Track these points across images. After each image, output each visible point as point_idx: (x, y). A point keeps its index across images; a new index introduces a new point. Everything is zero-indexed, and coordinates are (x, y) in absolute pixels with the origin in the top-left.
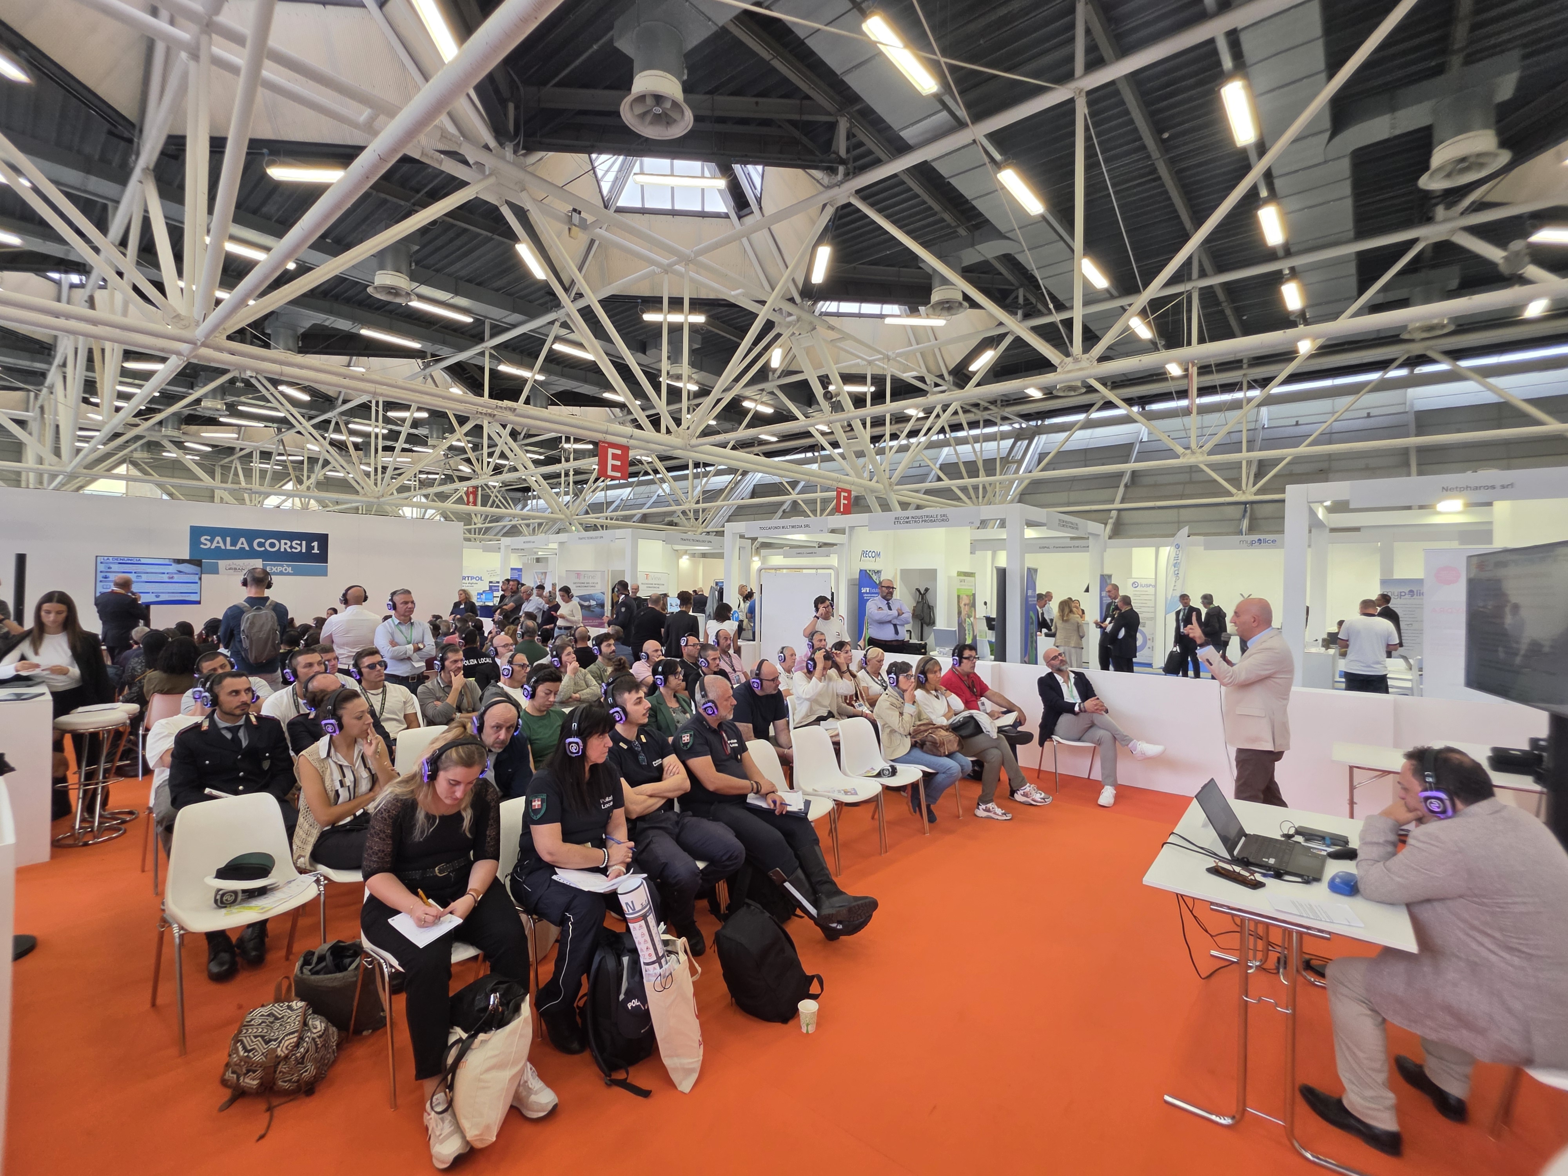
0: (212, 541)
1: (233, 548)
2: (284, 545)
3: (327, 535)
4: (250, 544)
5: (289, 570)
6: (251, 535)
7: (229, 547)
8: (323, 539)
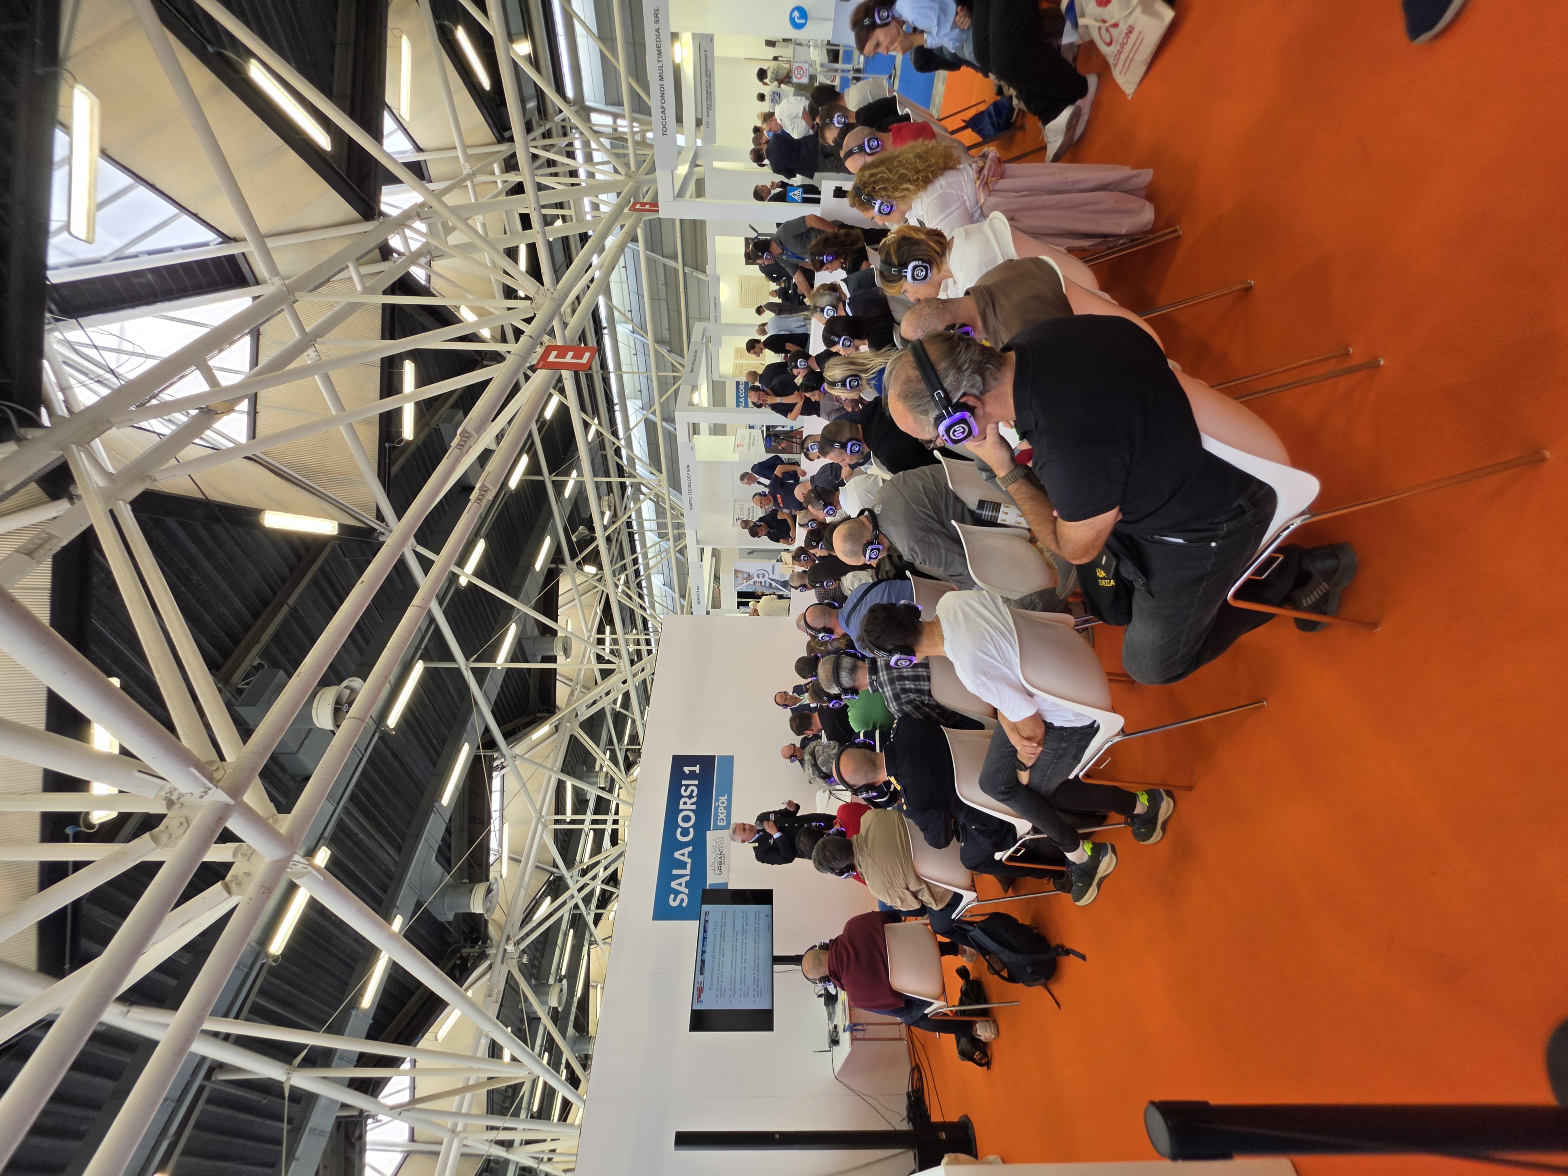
0: (679, 892)
1: (689, 866)
2: (687, 806)
3: (674, 757)
4: (685, 845)
5: (723, 799)
6: (670, 844)
7: (688, 871)
8: (679, 762)
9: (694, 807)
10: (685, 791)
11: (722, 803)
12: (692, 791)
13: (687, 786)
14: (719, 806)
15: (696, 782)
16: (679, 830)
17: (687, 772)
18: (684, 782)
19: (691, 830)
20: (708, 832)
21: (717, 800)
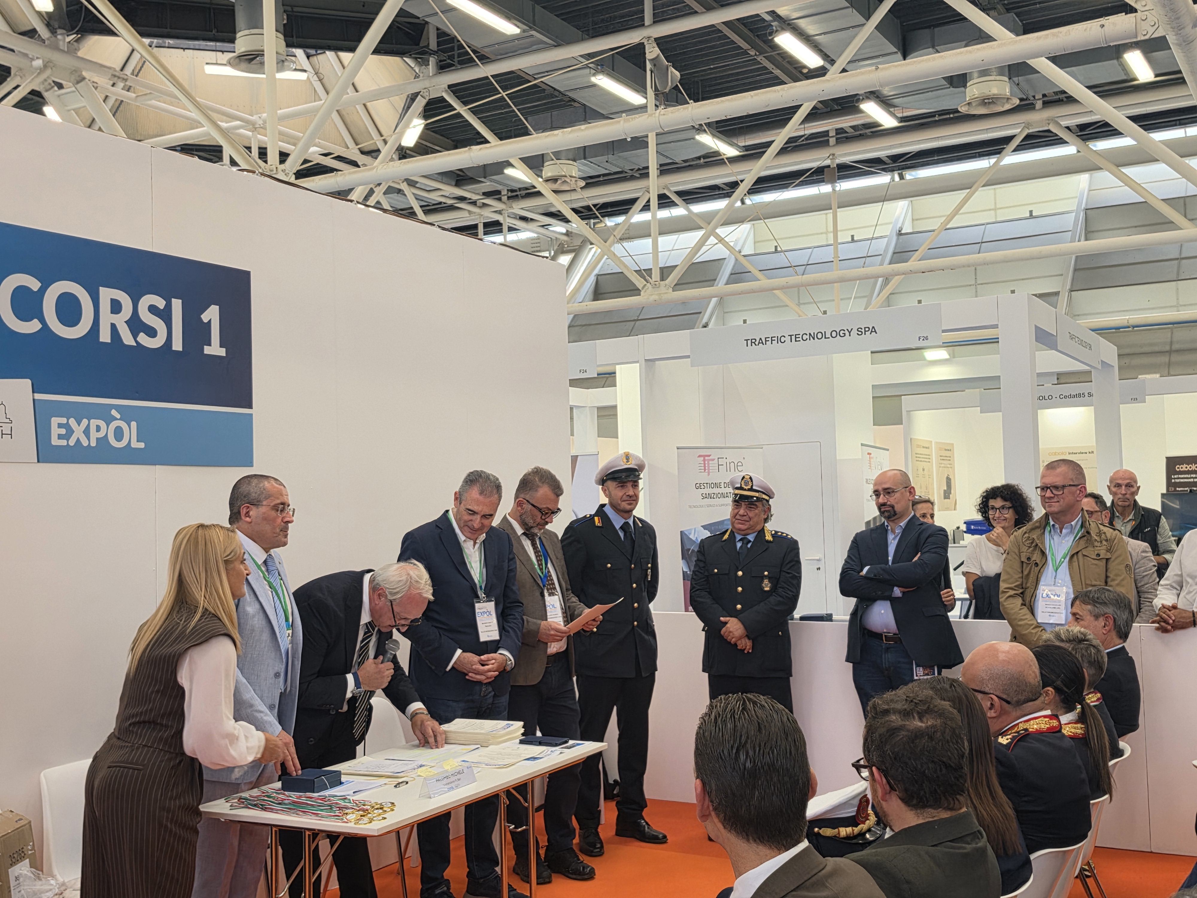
2: (109, 315)
8: (234, 292)
9: (105, 337)
10: (153, 309)
11: (119, 434)
12: (152, 333)
13: (165, 315)
14: (110, 421)
15: (177, 345)
16: (34, 284)
17: (205, 317)
18: (177, 304)
19: (33, 326)
20: (27, 383)
21: (127, 415)
